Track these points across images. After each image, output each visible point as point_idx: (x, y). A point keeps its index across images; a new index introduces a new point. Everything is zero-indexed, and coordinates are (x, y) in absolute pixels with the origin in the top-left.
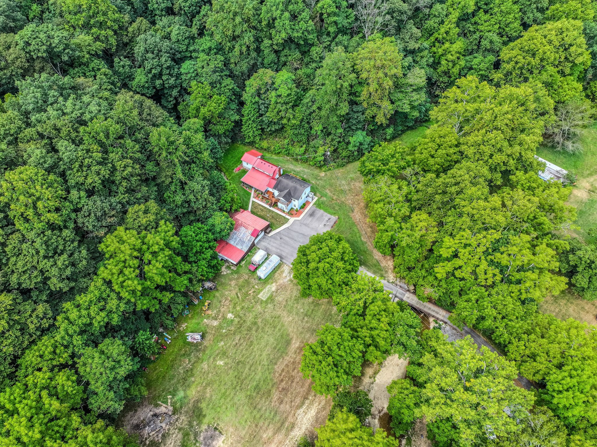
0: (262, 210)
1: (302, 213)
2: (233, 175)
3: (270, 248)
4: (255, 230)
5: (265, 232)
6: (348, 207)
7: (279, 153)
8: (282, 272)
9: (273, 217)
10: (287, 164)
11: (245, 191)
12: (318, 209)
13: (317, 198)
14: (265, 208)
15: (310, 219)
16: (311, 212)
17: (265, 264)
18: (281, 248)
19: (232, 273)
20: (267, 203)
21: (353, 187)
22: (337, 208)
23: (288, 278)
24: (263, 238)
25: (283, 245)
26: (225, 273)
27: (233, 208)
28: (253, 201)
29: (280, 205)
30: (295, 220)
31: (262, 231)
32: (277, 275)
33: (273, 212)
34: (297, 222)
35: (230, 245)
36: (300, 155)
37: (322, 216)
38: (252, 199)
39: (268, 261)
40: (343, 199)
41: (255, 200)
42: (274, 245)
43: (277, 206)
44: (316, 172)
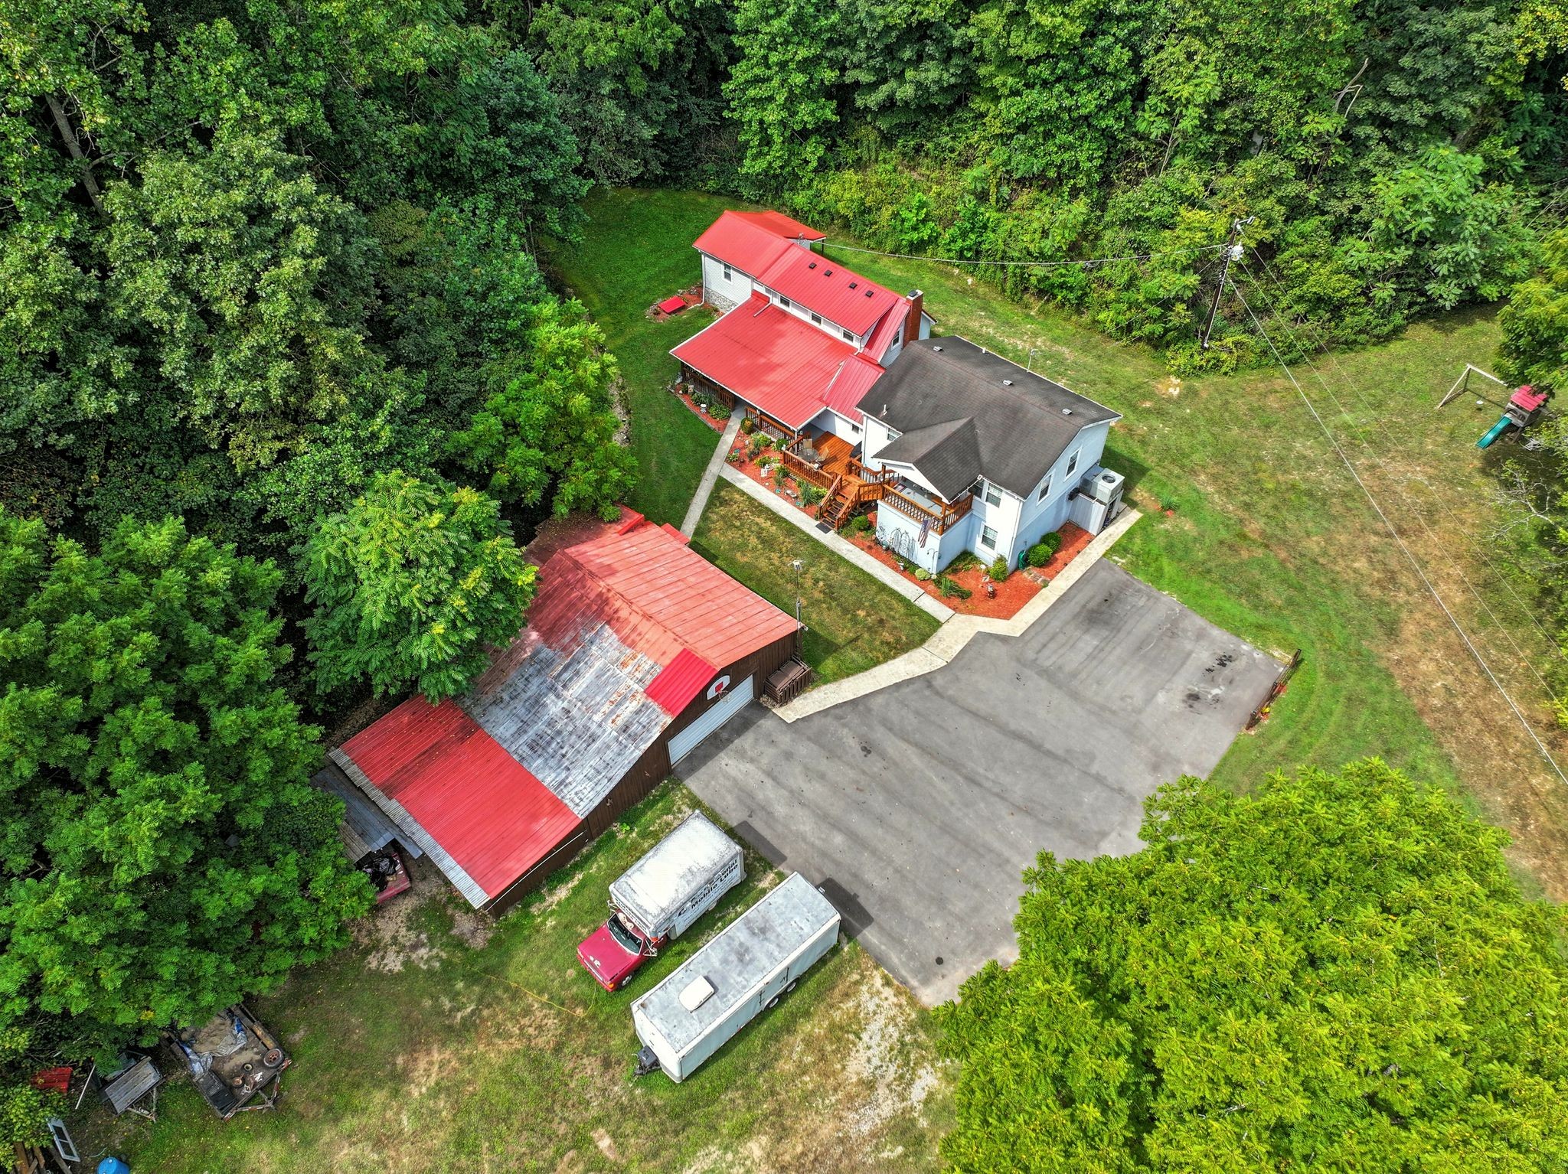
0: (768, 543)
1: (1032, 591)
2: (639, 329)
3: (780, 810)
4: (687, 659)
5: (763, 689)
6: (1349, 599)
7: (918, 247)
8: (844, 1034)
9: (830, 593)
10: (959, 305)
11: (688, 418)
12: (1141, 580)
13: (1134, 516)
14: (791, 529)
15: (1089, 642)
16: (1090, 595)
17: (712, 951)
18: (855, 819)
19: (444, 976)
20: (808, 502)
21: (1364, 480)
22: (1273, 594)
23: (887, 1107)
24: (740, 725)
25: (877, 801)
26: (394, 963)
27: (568, 490)
28: (722, 484)
29: (890, 520)
30: (982, 638)
31: (736, 671)
32: (794, 1052)
33: (837, 561)
34: (996, 650)
35: (491, 745)
36: (1042, 256)
37: (1172, 629)
38: (718, 467)
39: (736, 930)
40: (1313, 545)
41: (731, 474)
42: (814, 790)
43: (869, 527)
44: (1134, 367)
